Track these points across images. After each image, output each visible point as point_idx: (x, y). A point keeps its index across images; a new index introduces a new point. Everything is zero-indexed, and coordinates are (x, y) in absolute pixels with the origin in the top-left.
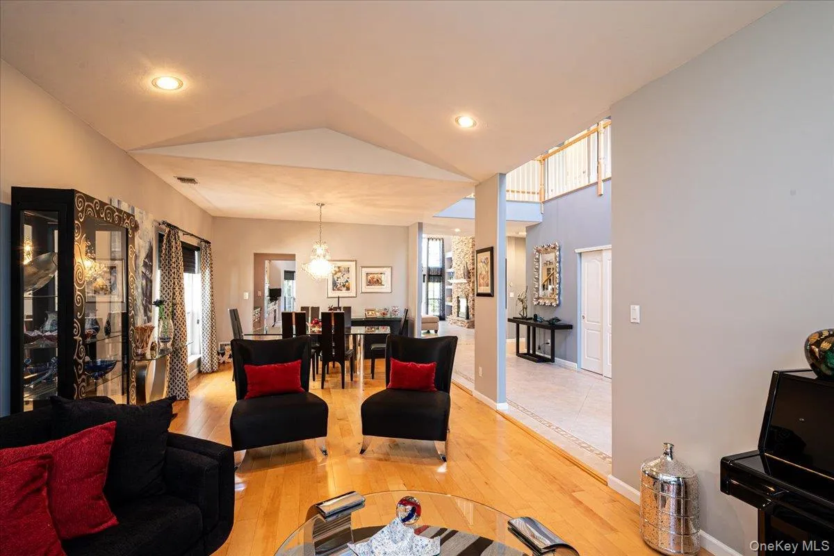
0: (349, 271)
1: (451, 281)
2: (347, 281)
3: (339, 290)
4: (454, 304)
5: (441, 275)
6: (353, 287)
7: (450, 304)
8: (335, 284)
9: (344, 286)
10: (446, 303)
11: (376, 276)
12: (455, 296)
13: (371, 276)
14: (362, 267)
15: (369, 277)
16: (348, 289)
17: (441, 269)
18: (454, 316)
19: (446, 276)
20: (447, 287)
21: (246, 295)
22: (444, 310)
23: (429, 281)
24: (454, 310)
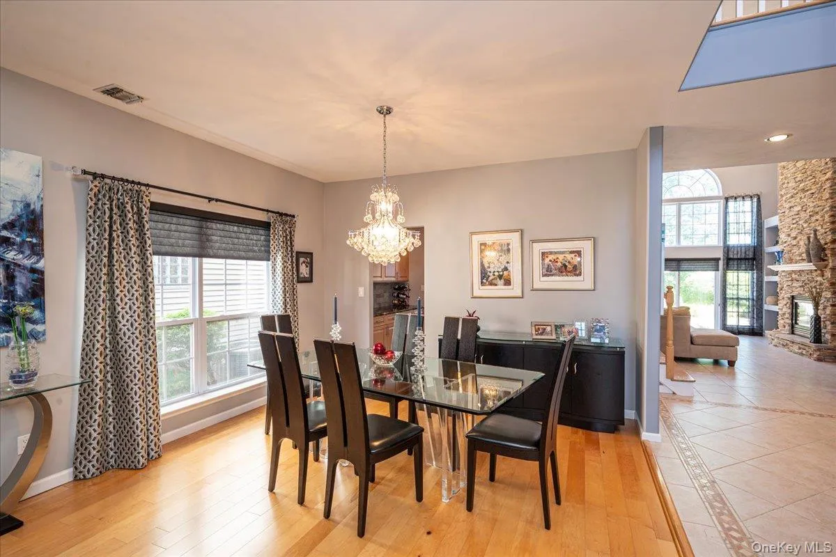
0: (509, 250)
1: (774, 268)
2: (506, 269)
3: (491, 284)
4: (782, 308)
5: (754, 259)
6: (516, 277)
7: (775, 308)
8: (484, 275)
9: (500, 277)
10: (766, 307)
11: (561, 257)
12: (785, 295)
13: (551, 257)
14: (534, 241)
15: (547, 261)
16: (508, 282)
17: (755, 248)
18: (783, 332)
19: (766, 259)
20: (766, 279)
21: (361, 292)
22: (760, 317)
23: (727, 267)
24: (784, 321)
